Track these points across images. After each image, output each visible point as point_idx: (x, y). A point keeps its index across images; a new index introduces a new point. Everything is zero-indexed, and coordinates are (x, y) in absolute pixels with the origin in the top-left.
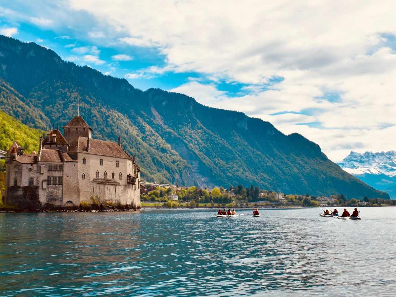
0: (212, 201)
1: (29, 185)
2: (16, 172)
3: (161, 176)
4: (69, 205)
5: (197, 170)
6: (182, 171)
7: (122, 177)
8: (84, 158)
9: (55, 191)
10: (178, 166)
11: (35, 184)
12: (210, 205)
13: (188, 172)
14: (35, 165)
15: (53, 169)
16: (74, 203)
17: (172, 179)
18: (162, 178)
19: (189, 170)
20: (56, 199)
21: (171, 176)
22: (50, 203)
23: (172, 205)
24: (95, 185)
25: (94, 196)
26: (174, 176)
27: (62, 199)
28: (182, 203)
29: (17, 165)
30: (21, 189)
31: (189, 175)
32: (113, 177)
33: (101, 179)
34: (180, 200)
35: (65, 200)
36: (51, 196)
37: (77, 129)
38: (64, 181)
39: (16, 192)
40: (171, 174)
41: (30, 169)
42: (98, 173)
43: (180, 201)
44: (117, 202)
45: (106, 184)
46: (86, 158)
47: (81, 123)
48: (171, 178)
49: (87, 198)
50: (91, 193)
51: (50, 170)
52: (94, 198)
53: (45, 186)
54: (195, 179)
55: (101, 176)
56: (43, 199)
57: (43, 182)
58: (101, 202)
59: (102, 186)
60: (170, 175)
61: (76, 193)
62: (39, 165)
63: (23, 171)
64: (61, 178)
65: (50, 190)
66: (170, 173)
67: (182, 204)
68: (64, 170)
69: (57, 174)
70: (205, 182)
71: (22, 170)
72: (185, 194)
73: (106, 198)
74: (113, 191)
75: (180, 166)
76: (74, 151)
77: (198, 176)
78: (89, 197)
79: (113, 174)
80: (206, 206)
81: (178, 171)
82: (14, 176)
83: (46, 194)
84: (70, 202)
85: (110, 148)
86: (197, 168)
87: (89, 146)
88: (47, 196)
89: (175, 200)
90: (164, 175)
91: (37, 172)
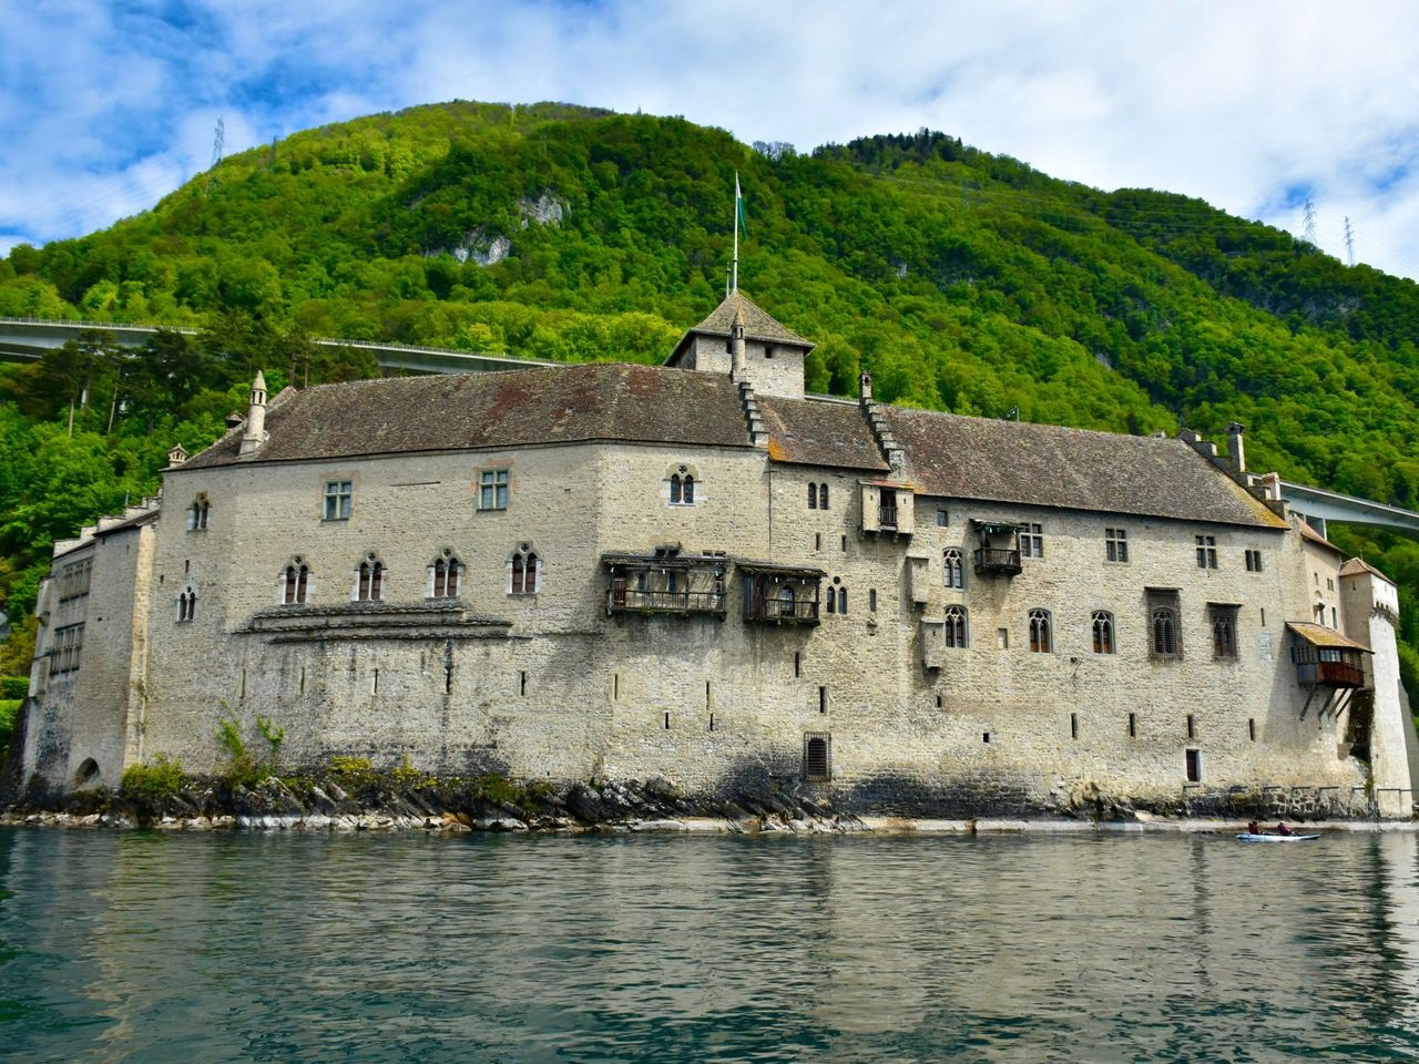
7: (538, 579)
8: (202, 496)
9: (62, 706)
15: (72, 590)
16: (103, 771)
20: (56, 751)
24: (256, 649)
25: (244, 725)
27: (70, 748)
32: (447, 586)
35: (76, 756)
38: (85, 648)
42: (297, 574)
45: (333, 639)
46: (209, 498)
49: (199, 739)
50: (223, 706)
51: (66, 598)
52: (245, 738)
55: (328, 589)
59: (305, 657)
65: (52, 703)
68: (92, 586)
69: (78, 612)
73: (336, 737)
74: (418, 682)
78: (209, 729)
79: (448, 568)
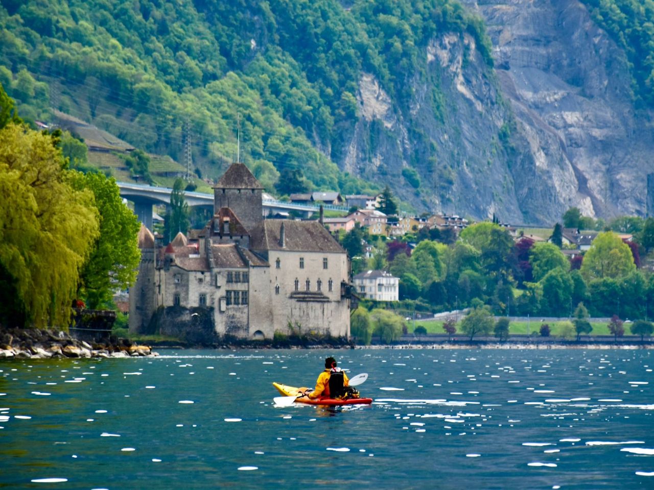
0: (581, 305)
1: (200, 305)
2: (176, 284)
3: (252, 98)
4: (258, 337)
5: (525, 40)
6: (406, 54)
7: (333, 287)
8: (278, 259)
9: (238, 314)
10: (382, 17)
11: (208, 303)
12: (567, 328)
13: (456, 68)
14: (207, 274)
15: (234, 279)
16: (265, 334)
17: (330, 120)
18: (257, 115)
19: (467, 48)
20: (239, 328)
21: (322, 94)
22: (231, 334)
23: (371, 330)
24: (294, 303)
25: (293, 322)
26: (347, 95)
27: (248, 327)
28: (423, 317)
29: (179, 274)
30: (188, 312)
31: (461, 89)
32: (319, 288)
33: (303, 293)
34: (410, 301)
35: (252, 330)
36: (232, 322)
37: (239, 190)
38: (251, 299)
39: (179, 316)
40: (328, 83)
41: (201, 280)
42: (297, 282)
43: (407, 306)
44: (325, 332)
45: (309, 301)
46: (280, 259)
47: (246, 178)
48: (326, 111)
49: (283, 325)
50: (288, 316)
51: (229, 281)
52: (293, 325)
53: (224, 306)
54: (509, 119)
55: (302, 287)
56: (221, 328)
57: (220, 300)
58: (303, 333)
59: (304, 305)
60: (316, 93)
61: (268, 317)
62: (214, 273)
63: (190, 283)
64: (245, 293)
65: (231, 313)
66: (313, 75)
67: (420, 323)
68: (250, 280)
69: (240, 287)
70: (593, 138)
71: (188, 280)
72: (437, 266)
73: (311, 326)
74: (319, 312)
75: (394, 21)
76: (262, 248)
77: (535, 90)
78: (285, 323)
79: (319, 283)
80: (545, 331)
81: (377, 60)
82: (174, 291)
83: (225, 319)
84: (259, 332)
85: (311, 234)
86: (529, 32)
87: (284, 237)
88: (226, 323)
89: (386, 303)
90: (276, 90)
91: (211, 285)
